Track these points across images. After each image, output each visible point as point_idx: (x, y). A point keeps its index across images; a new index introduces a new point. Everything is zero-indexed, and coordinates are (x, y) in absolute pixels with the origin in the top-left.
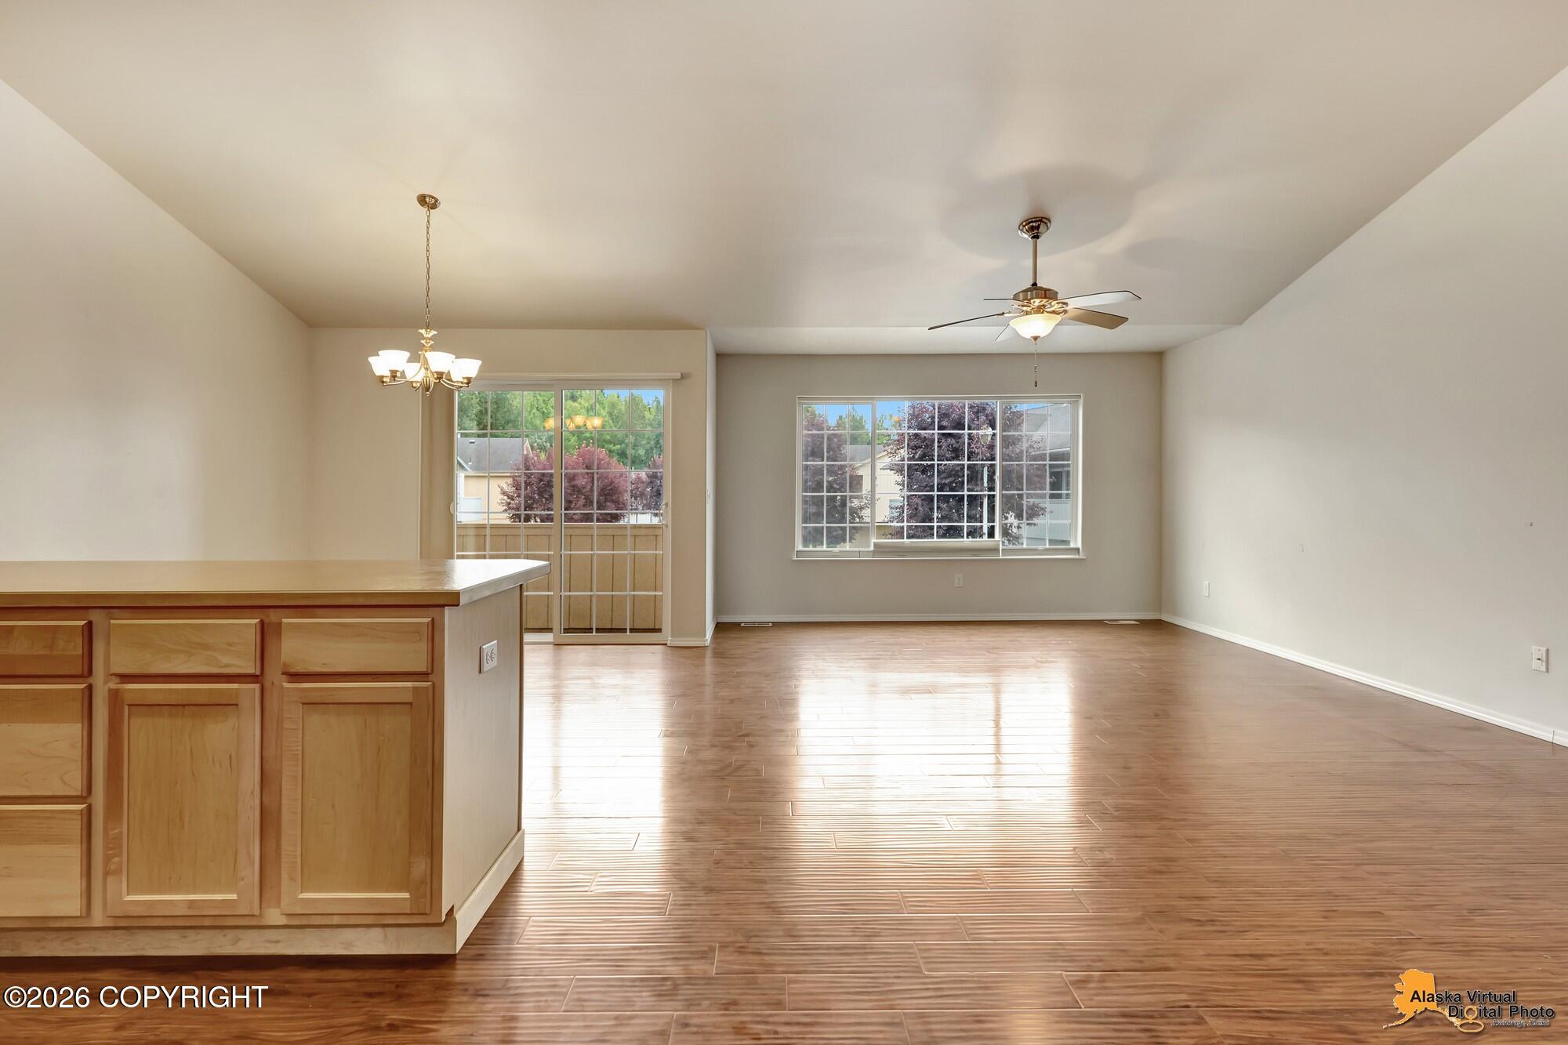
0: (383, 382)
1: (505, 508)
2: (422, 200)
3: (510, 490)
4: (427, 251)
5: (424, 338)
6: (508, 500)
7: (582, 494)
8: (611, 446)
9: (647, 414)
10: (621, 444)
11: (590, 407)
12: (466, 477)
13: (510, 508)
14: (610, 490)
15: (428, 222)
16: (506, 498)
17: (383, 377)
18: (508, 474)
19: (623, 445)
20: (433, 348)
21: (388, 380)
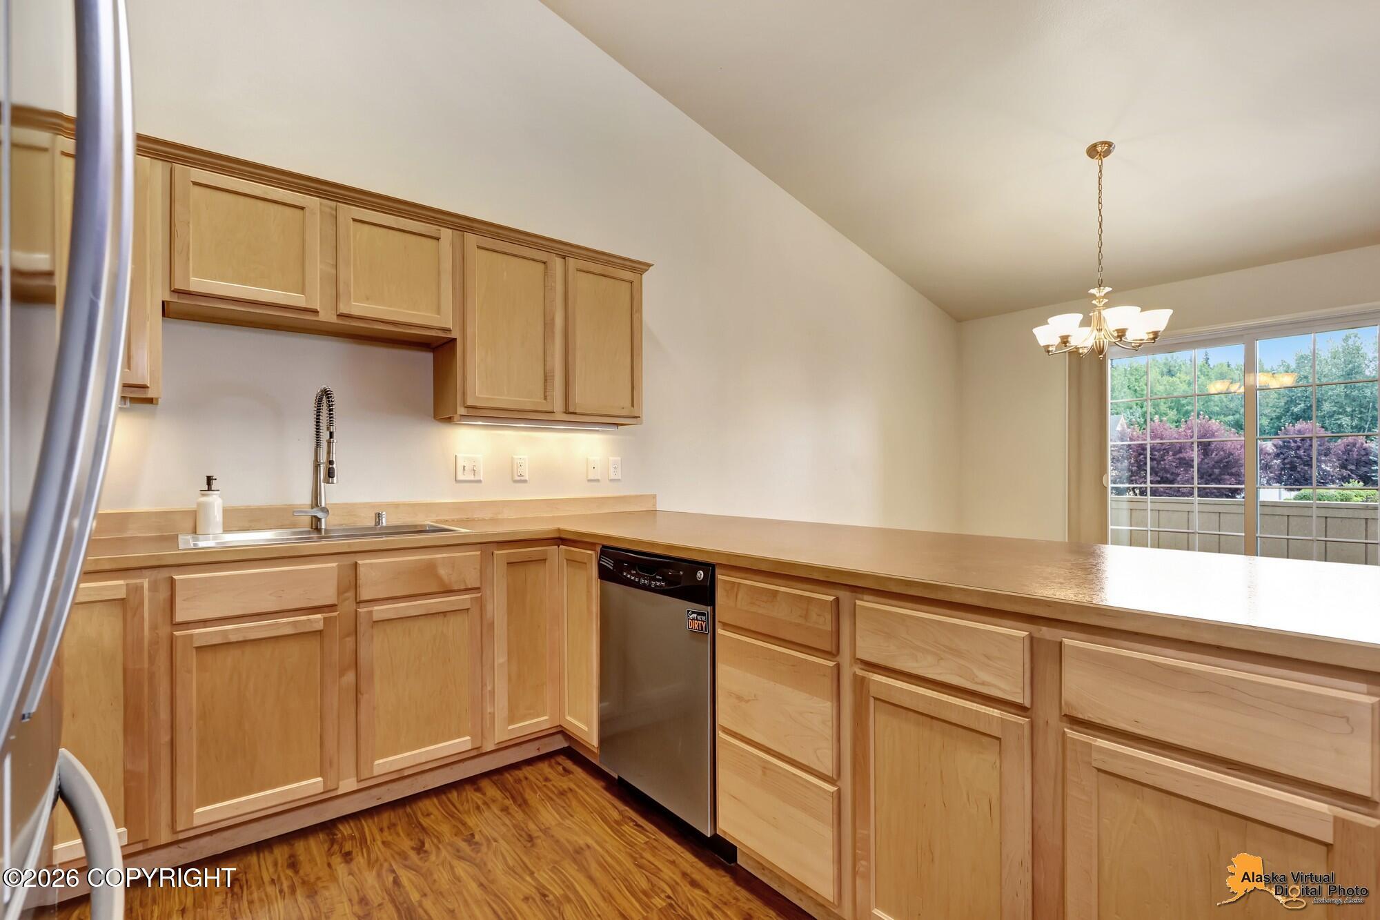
0: (1048, 352)
2: (1092, 151)
4: (1100, 203)
5: (1094, 297)
10: (1233, 415)
14: (1227, 462)
15: (1100, 171)
17: (1048, 346)
20: (1107, 306)
21: (1054, 349)
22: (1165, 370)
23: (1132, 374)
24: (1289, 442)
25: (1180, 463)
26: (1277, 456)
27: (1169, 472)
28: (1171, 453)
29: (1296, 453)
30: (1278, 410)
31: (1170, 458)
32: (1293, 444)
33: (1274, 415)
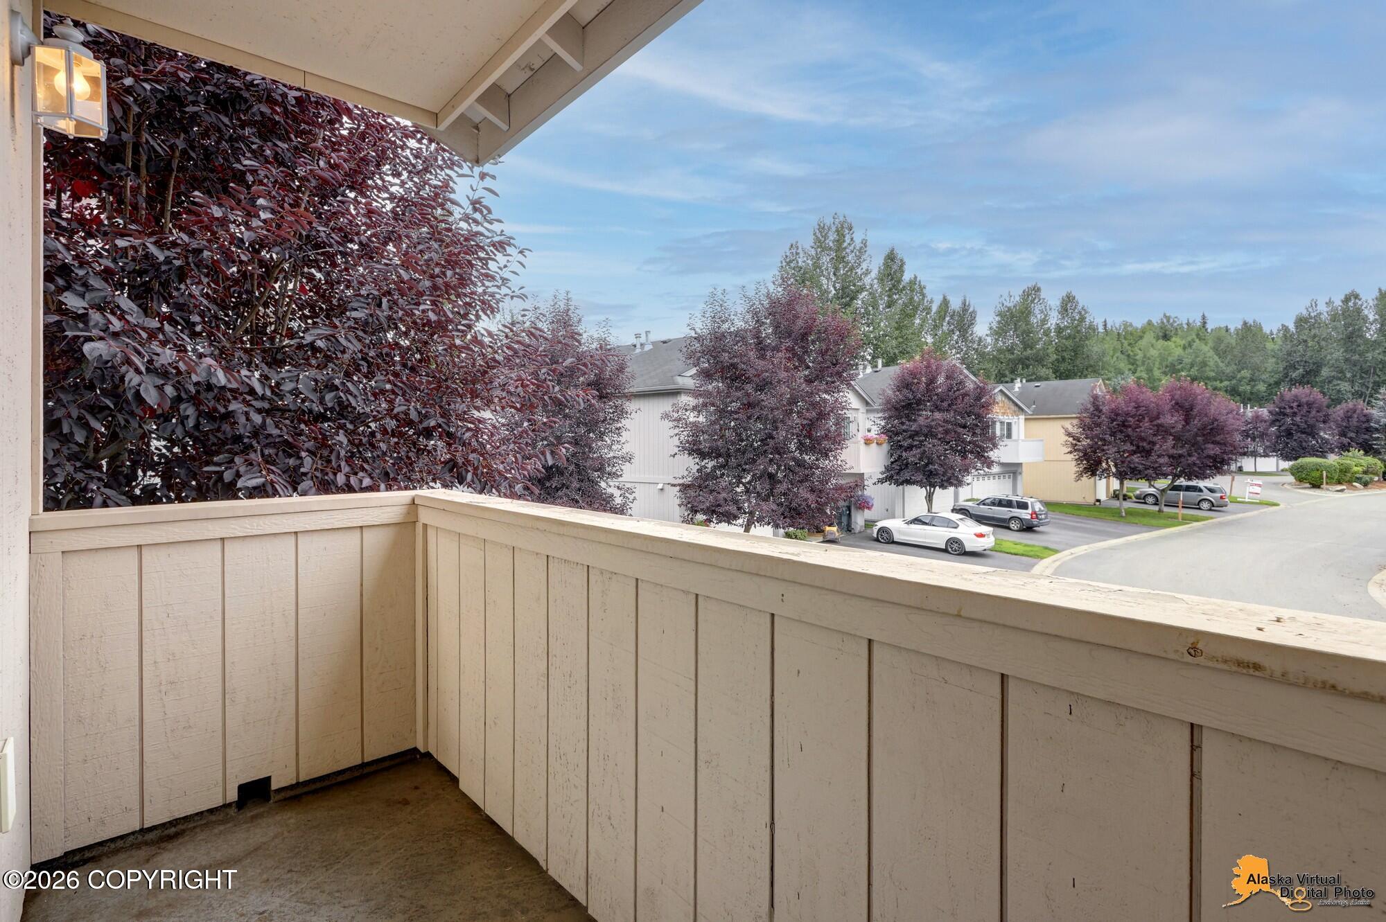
1: (1070, 449)
3: (1076, 431)
6: (1074, 442)
7: (1171, 435)
8: (1218, 384)
9: (1270, 346)
10: (1231, 380)
11: (1187, 345)
12: (1026, 419)
13: (1075, 450)
14: (1211, 429)
16: (1071, 439)
18: (1074, 416)
19: (1234, 382)
22: (1161, 334)
23: (1125, 339)
24: (1285, 408)
25: (1158, 431)
26: (1273, 423)
27: (1145, 440)
28: (1147, 419)
29: (1292, 420)
30: (1277, 376)
31: (1146, 424)
32: (1288, 411)
33: (1272, 381)
